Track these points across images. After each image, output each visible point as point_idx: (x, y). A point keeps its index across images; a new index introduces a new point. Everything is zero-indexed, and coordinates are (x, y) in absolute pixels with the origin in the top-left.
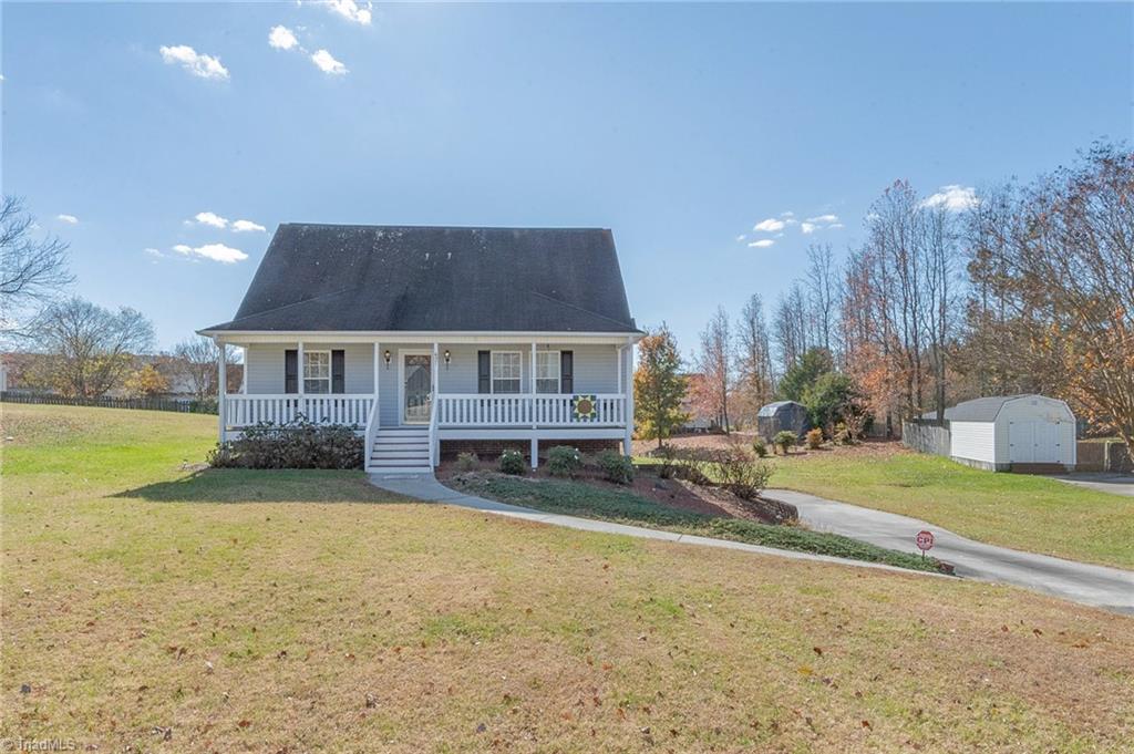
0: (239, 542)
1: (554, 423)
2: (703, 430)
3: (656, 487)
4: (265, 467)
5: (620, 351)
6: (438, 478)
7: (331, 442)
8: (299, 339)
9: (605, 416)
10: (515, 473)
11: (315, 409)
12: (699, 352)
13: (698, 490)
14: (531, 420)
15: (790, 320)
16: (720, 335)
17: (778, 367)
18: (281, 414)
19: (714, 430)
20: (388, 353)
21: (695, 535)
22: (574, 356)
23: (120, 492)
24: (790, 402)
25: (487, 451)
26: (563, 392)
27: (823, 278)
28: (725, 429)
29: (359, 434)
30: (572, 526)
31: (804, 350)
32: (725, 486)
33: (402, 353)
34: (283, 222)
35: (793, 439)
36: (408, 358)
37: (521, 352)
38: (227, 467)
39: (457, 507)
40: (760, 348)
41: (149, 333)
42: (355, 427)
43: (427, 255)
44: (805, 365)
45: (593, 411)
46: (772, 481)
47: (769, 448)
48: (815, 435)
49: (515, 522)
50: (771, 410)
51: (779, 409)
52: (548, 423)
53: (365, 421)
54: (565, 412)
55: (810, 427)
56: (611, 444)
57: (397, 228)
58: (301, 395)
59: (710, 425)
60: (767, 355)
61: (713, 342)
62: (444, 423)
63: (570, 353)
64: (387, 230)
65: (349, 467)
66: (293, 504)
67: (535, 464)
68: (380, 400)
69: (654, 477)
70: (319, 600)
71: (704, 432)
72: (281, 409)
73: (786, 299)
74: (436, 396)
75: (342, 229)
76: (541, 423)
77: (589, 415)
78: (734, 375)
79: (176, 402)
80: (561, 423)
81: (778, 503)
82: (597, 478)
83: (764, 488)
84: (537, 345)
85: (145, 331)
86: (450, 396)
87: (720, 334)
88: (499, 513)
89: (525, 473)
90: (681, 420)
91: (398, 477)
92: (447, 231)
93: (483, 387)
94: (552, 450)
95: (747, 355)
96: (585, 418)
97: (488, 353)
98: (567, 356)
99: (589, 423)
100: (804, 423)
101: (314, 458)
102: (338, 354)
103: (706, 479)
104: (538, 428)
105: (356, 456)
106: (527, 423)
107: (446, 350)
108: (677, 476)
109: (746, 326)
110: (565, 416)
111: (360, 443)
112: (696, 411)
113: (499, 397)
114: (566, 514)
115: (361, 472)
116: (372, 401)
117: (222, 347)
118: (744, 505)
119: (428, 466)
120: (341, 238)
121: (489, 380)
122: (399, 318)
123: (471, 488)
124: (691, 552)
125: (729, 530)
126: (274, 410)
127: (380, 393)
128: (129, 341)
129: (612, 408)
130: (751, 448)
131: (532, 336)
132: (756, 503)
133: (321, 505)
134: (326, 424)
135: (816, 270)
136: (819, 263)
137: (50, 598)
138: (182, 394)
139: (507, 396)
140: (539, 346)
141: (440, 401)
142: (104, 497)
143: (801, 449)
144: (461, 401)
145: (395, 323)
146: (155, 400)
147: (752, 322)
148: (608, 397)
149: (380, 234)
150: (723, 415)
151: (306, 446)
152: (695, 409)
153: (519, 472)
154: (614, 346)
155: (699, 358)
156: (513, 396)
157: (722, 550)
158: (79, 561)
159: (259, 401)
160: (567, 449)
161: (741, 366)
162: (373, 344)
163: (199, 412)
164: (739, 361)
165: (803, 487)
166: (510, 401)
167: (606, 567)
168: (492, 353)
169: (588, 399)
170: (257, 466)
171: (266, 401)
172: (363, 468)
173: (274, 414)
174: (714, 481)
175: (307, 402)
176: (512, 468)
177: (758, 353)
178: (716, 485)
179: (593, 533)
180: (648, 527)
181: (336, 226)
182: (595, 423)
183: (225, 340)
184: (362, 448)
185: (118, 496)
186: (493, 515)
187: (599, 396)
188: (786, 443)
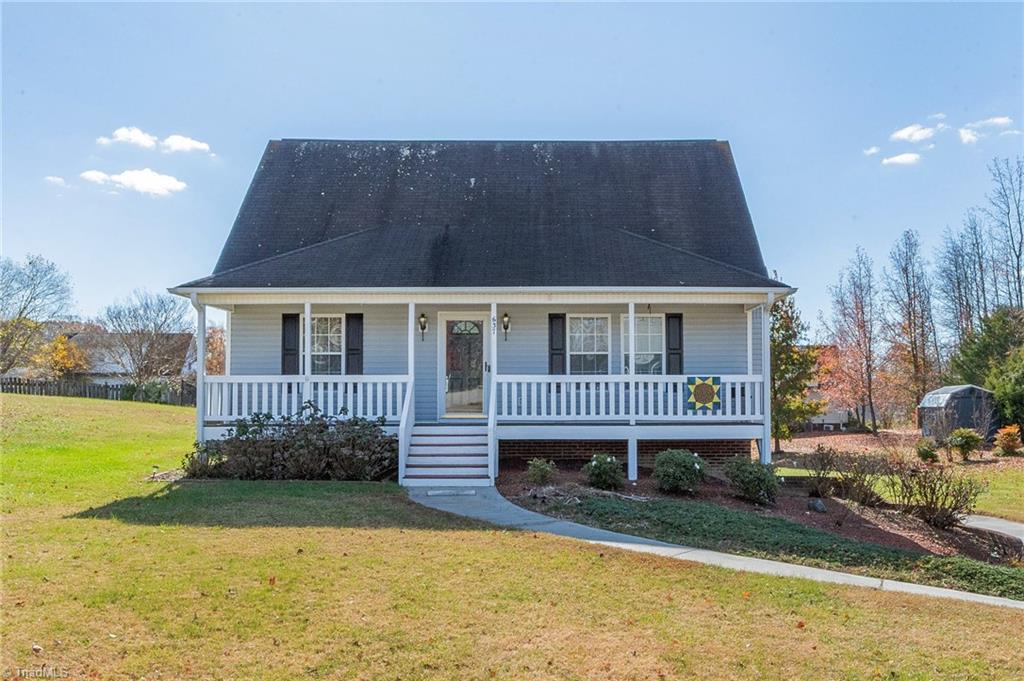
0: (277, 582)
1: (661, 417)
2: (837, 427)
3: (810, 510)
4: (262, 477)
5: (749, 314)
6: (504, 495)
7: (352, 443)
8: (306, 299)
9: (734, 407)
10: (609, 488)
11: (326, 396)
12: (831, 313)
13: (869, 515)
14: (627, 412)
15: (962, 269)
16: (861, 290)
17: (945, 336)
18: (280, 402)
19: (853, 427)
20: (425, 315)
21: (901, 580)
22: (684, 321)
23: (82, 510)
24: (969, 386)
25: (568, 455)
26: (668, 373)
27: (1013, 207)
28: (868, 424)
29: (388, 431)
30: (725, 565)
31: (985, 309)
32: (908, 510)
33: (442, 319)
34: (273, 139)
35: (977, 441)
36: (451, 325)
37: (609, 316)
38: (210, 476)
39: (554, 537)
40: (918, 309)
41: (63, 291)
42: (383, 421)
43: (473, 180)
44: (989, 330)
45: (716, 399)
46: (981, 502)
47: (941, 454)
48: (1009, 434)
49: (643, 559)
50: (939, 398)
51: (954, 397)
52: (651, 417)
53: (394, 414)
54: (675, 401)
55: (1001, 422)
56: (740, 447)
57: (429, 144)
58: (306, 379)
59: (845, 420)
60: (930, 317)
61: (850, 300)
62: (505, 417)
63: (679, 317)
64: (415, 145)
65: (378, 478)
66: (322, 530)
67: (633, 475)
68: (416, 385)
69: (802, 495)
70: (427, 666)
71: (837, 429)
72: (280, 397)
73: (957, 239)
74: (494, 378)
75: (354, 145)
76: (642, 417)
77: (710, 405)
78: (881, 348)
79: (106, 386)
80: (671, 417)
81: (992, 534)
82: (727, 496)
83: (970, 513)
84: (637, 306)
85: (59, 289)
86: (514, 379)
87: (860, 287)
88: (614, 545)
89: (622, 486)
90: (808, 412)
91: (447, 492)
92: (498, 148)
93: (556, 364)
94: (663, 455)
95: (899, 318)
96: (704, 410)
97: (562, 317)
98: (673, 322)
99: (709, 417)
100: (993, 416)
101: (329, 465)
102: (355, 320)
103: (879, 499)
104: (638, 424)
105: (386, 463)
106: (622, 416)
107: (505, 312)
108: (839, 495)
109: (896, 275)
110: (675, 407)
111: (392, 444)
112: (829, 400)
113: (583, 379)
114: (705, 548)
115: (392, 484)
116: (404, 385)
117: (201, 310)
118: (941, 538)
119: (487, 477)
120: (353, 159)
121: (564, 355)
122: (442, 269)
123: (556, 508)
124: (913, 605)
125: (948, 573)
126: (270, 397)
127: (416, 374)
128: (38, 302)
129: (743, 395)
130: (914, 452)
131: (630, 293)
132: (957, 533)
133: (361, 531)
134: (341, 417)
135: (1003, 194)
136: (1007, 184)
137: (64, 657)
138: (114, 374)
139: (592, 379)
140: (639, 308)
141: (499, 385)
142: (65, 517)
143: (988, 455)
144: (529, 385)
145: (438, 275)
146: (74, 382)
147: (905, 270)
148: (738, 379)
149: (406, 152)
150: (867, 404)
151: (317, 448)
152: (826, 396)
153: (615, 486)
154: (742, 306)
155: (830, 324)
156: (602, 379)
157: (957, 602)
158: (77, 606)
159: (250, 385)
160: (681, 454)
161: (890, 334)
162: (407, 306)
163: (137, 400)
164: (887, 326)
165: (1005, 512)
166: (587, 385)
167: (801, 625)
168: (568, 316)
169: (709, 382)
170: (250, 475)
171: (260, 385)
172: (395, 479)
173: (270, 402)
174: (890, 500)
175: (316, 385)
176: (607, 480)
177: (916, 315)
178: (893, 507)
179: (758, 575)
180: (829, 568)
181: (343, 142)
182: (719, 417)
183: (206, 301)
184: (395, 451)
185: (83, 515)
186: (607, 548)
187: (724, 378)
188: (967, 446)
